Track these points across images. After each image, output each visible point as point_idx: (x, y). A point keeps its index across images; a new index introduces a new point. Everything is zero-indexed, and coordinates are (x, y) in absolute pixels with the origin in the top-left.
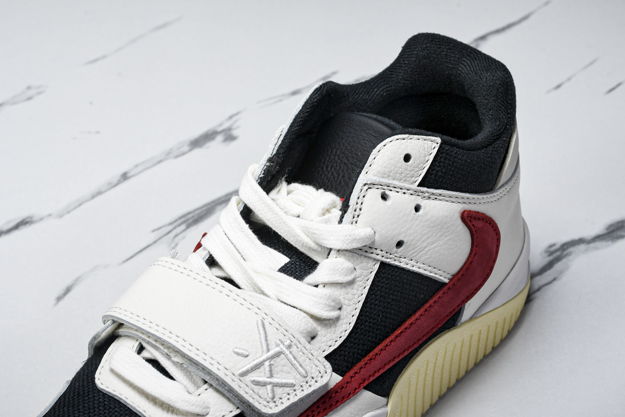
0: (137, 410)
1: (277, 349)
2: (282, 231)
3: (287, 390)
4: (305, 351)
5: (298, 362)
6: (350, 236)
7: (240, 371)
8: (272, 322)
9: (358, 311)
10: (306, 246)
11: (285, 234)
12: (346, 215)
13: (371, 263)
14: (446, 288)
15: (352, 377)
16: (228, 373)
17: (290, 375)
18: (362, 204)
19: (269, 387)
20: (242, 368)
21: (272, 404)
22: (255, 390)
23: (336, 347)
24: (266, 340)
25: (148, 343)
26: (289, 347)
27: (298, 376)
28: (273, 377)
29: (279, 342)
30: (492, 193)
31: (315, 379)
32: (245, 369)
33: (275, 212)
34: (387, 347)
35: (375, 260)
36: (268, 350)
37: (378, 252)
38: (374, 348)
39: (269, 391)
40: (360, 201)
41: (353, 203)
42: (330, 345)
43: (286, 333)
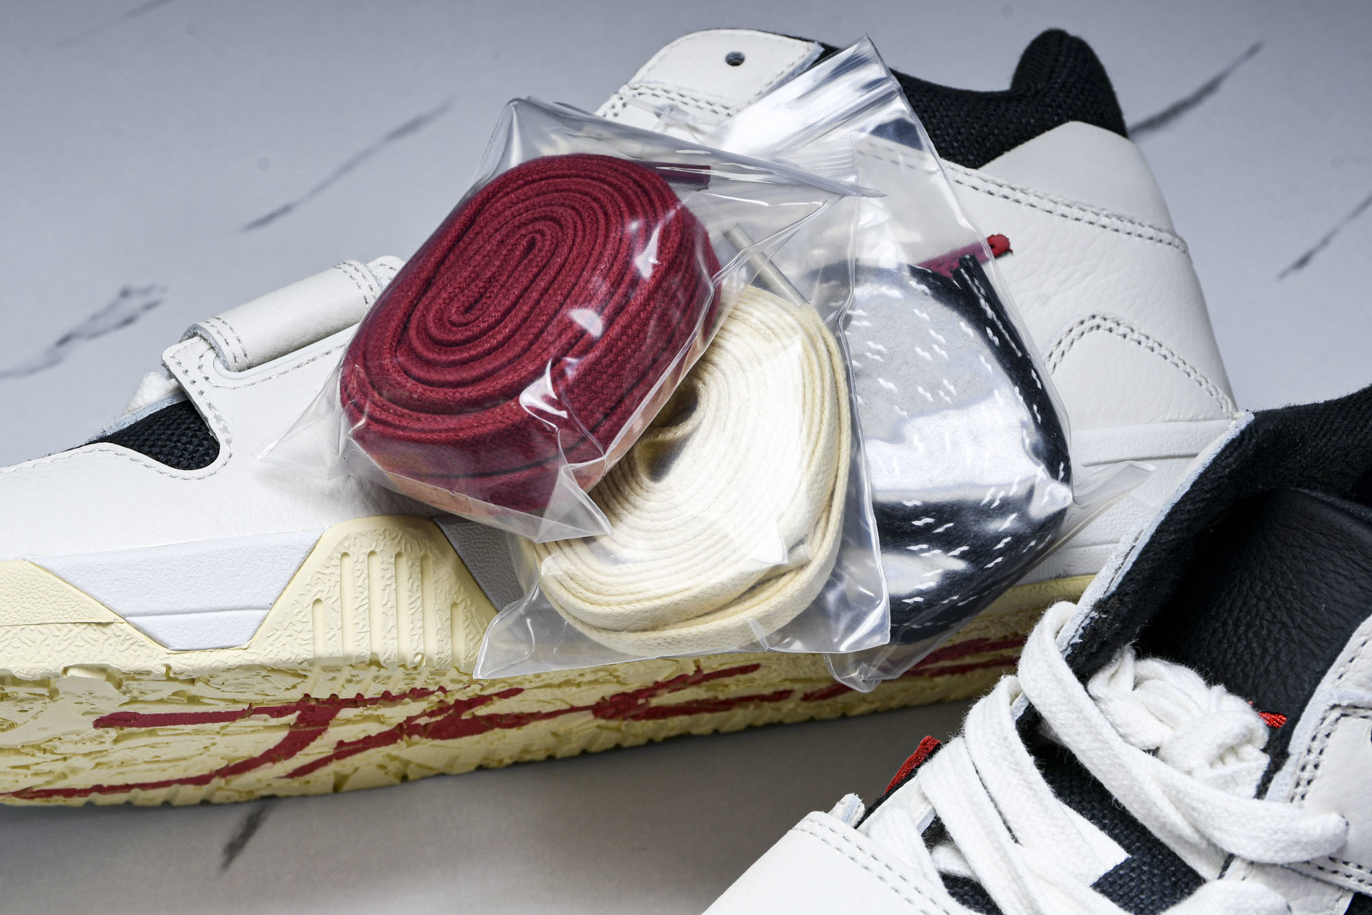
2: (1114, 783)
6: (1286, 833)
10: (1171, 832)
11: (1121, 792)
12: (1278, 778)
13: (1330, 894)
18: (1321, 752)
33: (1100, 737)
35: (1340, 888)
37: (1351, 869)
40: (1316, 746)
41: (1300, 750)
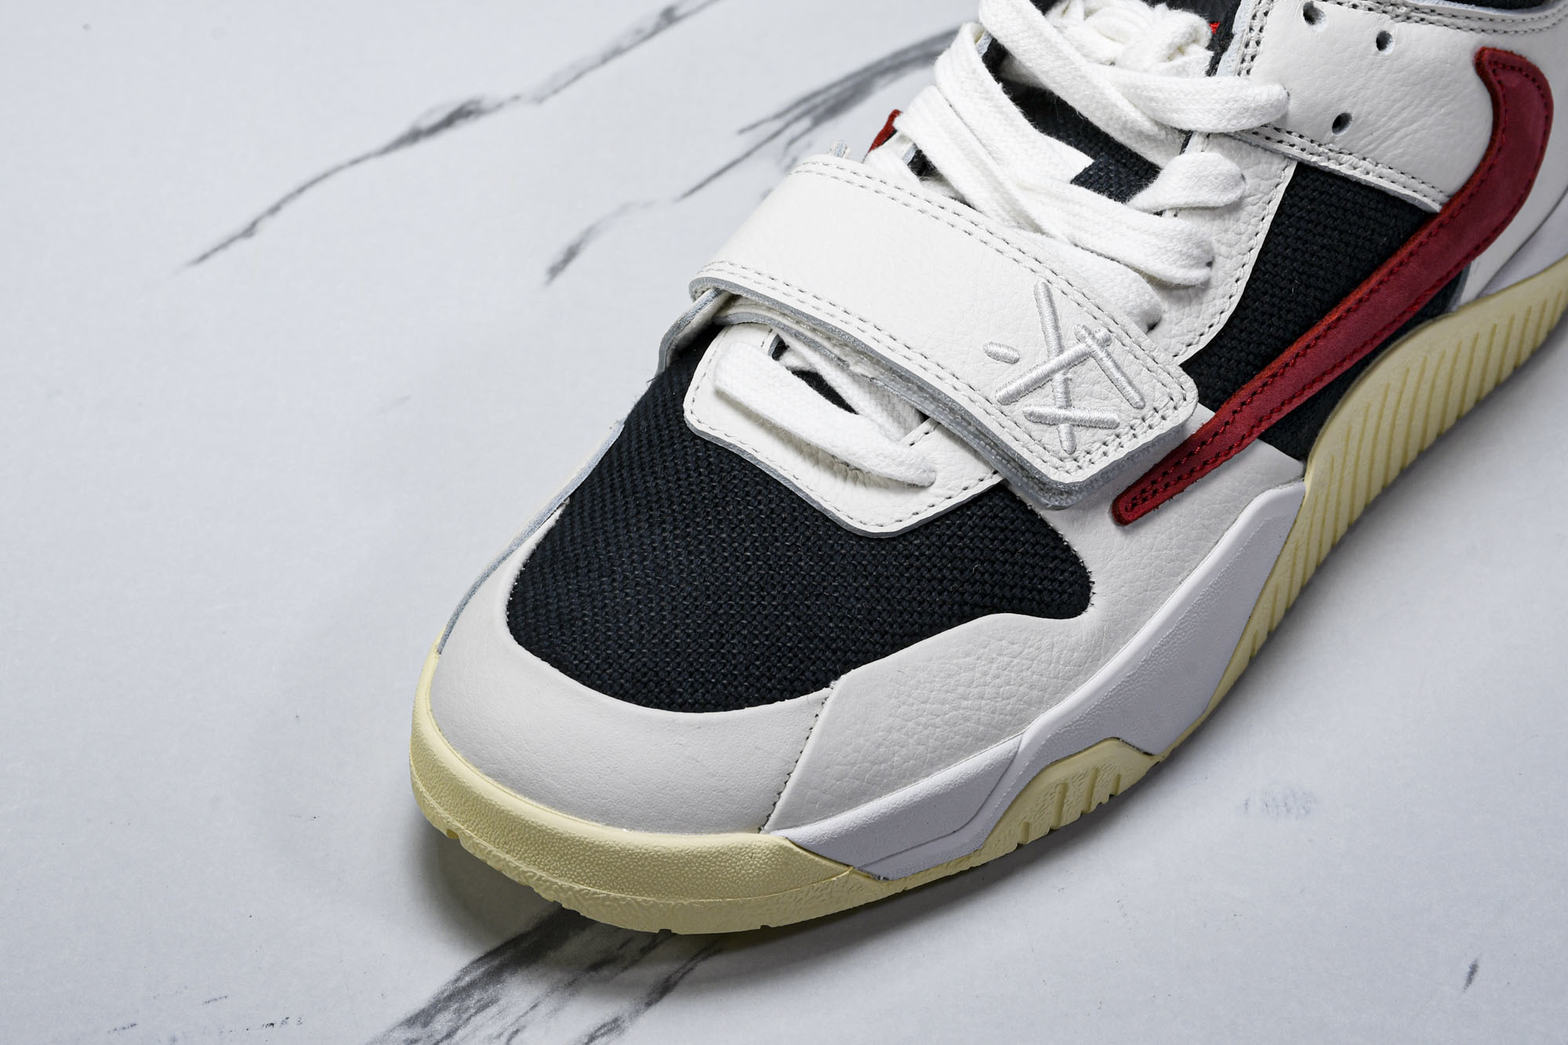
0: (780, 475)
1: (1081, 347)
2: (1077, 97)
3: (1102, 434)
4: (1139, 352)
5: (1124, 374)
6: (1236, 101)
7: (1002, 393)
8: (1067, 289)
9: (1248, 269)
10: (1132, 130)
11: (1084, 103)
12: (1225, 57)
13: (1277, 164)
14: (1434, 225)
15: (1235, 412)
16: (975, 396)
17: (1106, 402)
18: (1261, 30)
19: (1064, 428)
20: (1005, 386)
21: (1070, 464)
22: (1033, 434)
23: (1201, 346)
24: (1056, 328)
25: (797, 336)
26: (1106, 342)
27: (1125, 405)
28: (1071, 406)
29: (1083, 332)
30: (1544, 9)
31: (1161, 413)
32: (1012, 388)
33: (1061, 55)
34: (1308, 351)
35: (1287, 157)
36: (1061, 350)
37: (1295, 139)
38: (1281, 351)
39: (1064, 436)
40: (1257, 24)
41: (1243, 29)
42: (1187, 342)
43: (1098, 313)
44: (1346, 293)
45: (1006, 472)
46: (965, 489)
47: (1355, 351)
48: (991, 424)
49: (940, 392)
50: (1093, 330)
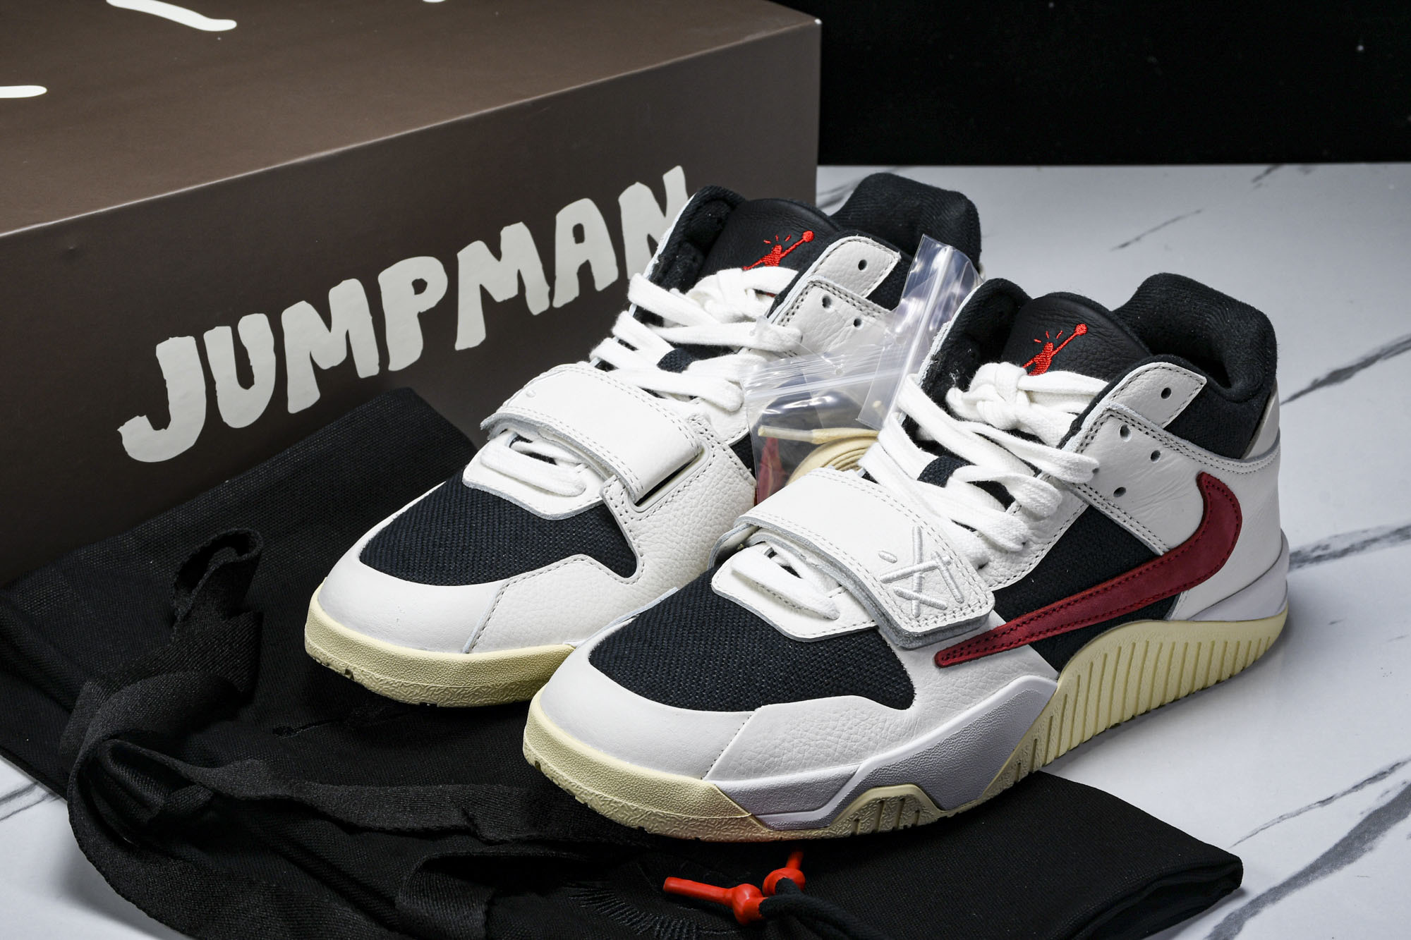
1: (933, 563)
3: (936, 611)
4: (965, 572)
5: (955, 583)
7: (884, 577)
8: (931, 532)
9: (1045, 553)
13: (1078, 503)
15: (1018, 625)
16: (868, 575)
17: (942, 595)
19: (914, 602)
20: (886, 573)
21: (914, 623)
22: (896, 601)
23: (1006, 586)
24: (921, 549)
26: (949, 563)
27: (952, 599)
28: (921, 592)
29: (935, 554)
30: (1241, 461)
31: (971, 607)
32: (889, 575)
36: (921, 561)
38: (1053, 603)
39: (914, 607)
42: (999, 580)
43: (945, 547)
44: (1098, 582)
45: (880, 622)
46: (855, 625)
47: (1096, 617)
48: (875, 592)
49: (849, 570)
50: (941, 555)
